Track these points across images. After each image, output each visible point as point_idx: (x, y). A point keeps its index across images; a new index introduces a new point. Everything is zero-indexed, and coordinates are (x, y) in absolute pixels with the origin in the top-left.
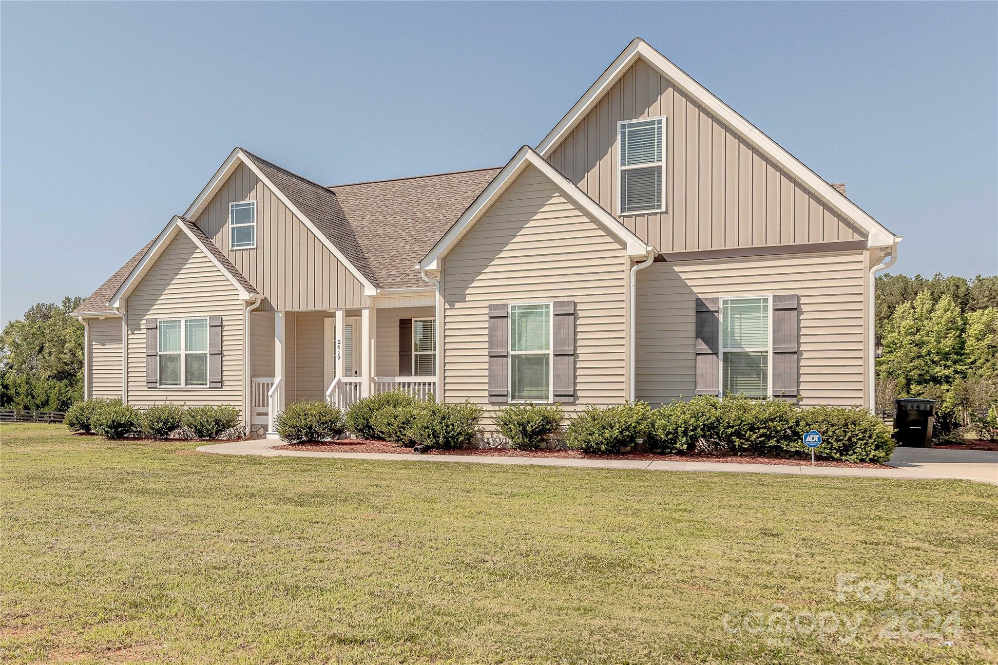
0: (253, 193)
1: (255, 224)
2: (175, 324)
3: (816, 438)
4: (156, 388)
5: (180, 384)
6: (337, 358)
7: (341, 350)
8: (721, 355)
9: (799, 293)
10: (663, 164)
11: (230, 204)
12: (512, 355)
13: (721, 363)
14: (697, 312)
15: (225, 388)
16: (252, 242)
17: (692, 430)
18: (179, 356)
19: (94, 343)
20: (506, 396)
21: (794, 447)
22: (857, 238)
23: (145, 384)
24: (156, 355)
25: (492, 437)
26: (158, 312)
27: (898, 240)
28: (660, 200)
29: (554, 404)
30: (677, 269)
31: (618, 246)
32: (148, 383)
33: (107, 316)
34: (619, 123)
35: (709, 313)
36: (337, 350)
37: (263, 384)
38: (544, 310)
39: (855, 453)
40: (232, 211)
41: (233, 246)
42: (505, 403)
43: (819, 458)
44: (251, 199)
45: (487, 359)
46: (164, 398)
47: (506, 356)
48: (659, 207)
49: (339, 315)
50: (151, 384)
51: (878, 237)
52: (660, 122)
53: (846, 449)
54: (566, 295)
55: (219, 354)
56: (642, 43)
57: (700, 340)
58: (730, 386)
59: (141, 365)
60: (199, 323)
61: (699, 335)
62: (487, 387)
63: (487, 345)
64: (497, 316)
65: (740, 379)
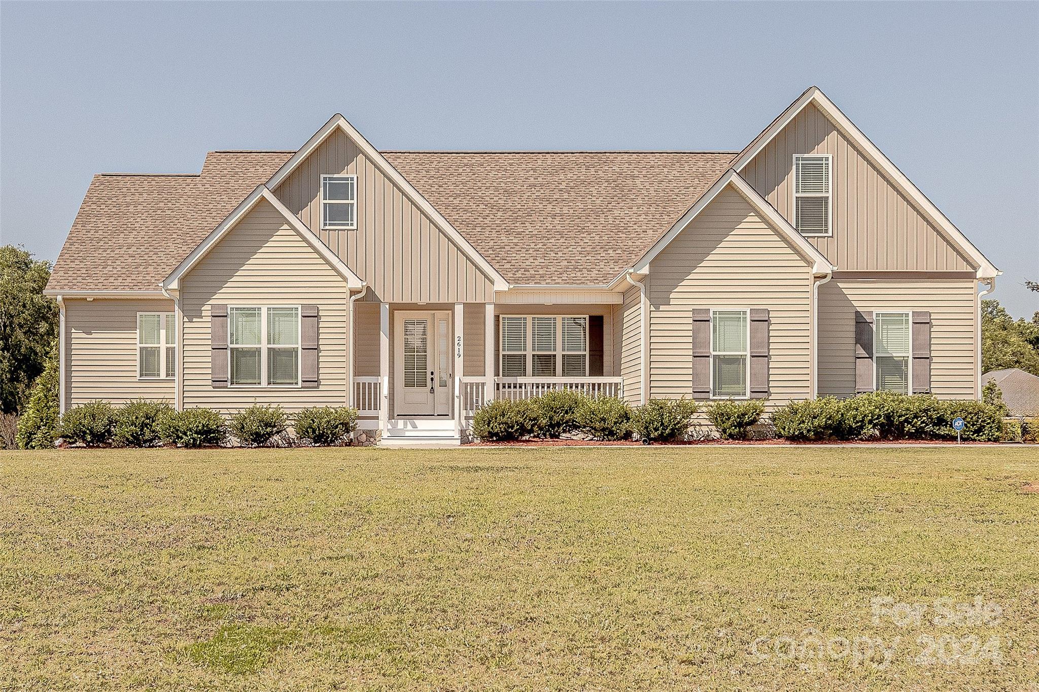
0: (352, 166)
1: (355, 201)
2: (253, 313)
3: (961, 424)
4: (226, 387)
5: (260, 384)
6: (456, 356)
7: (461, 348)
8: (874, 358)
9: (931, 310)
10: (830, 195)
11: (322, 176)
12: (714, 355)
13: (875, 365)
14: (856, 322)
15: (321, 388)
16: (349, 222)
17: (876, 419)
18: (259, 351)
19: (73, 331)
20: (709, 392)
21: (944, 431)
22: (970, 270)
23: (210, 382)
24: (226, 349)
25: (695, 430)
26: (229, 297)
27: (1000, 274)
28: (826, 226)
29: (751, 399)
30: (841, 285)
31: (803, 264)
32: (213, 381)
33: (95, 297)
34: (794, 156)
35: (866, 324)
36: (456, 347)
37: (364, 384)
38: (741, 316)
39: (984, 434)
40: (325, 184)
41: (325, 225)
42: (708, 399)
43: (964, 440)
44: (349, 173)
45: (691, 359)
46: (252, 400)
47: (709, 357)
48: (826, 231)
49: (459, 310)
50: (219, 385)
51: (985, 270)
52: (827, 159)
53: (978, 431)
54: (761, 304)
55: (315, 349)
56: (817, 91)
57: (859, 345)
58: (881, 384)
59: (201, 361)
60: (289, 312)
61: (858, 341)
62: (690, 384)
63: (691, 346)
64: (701, 320)
65: (888, 379)
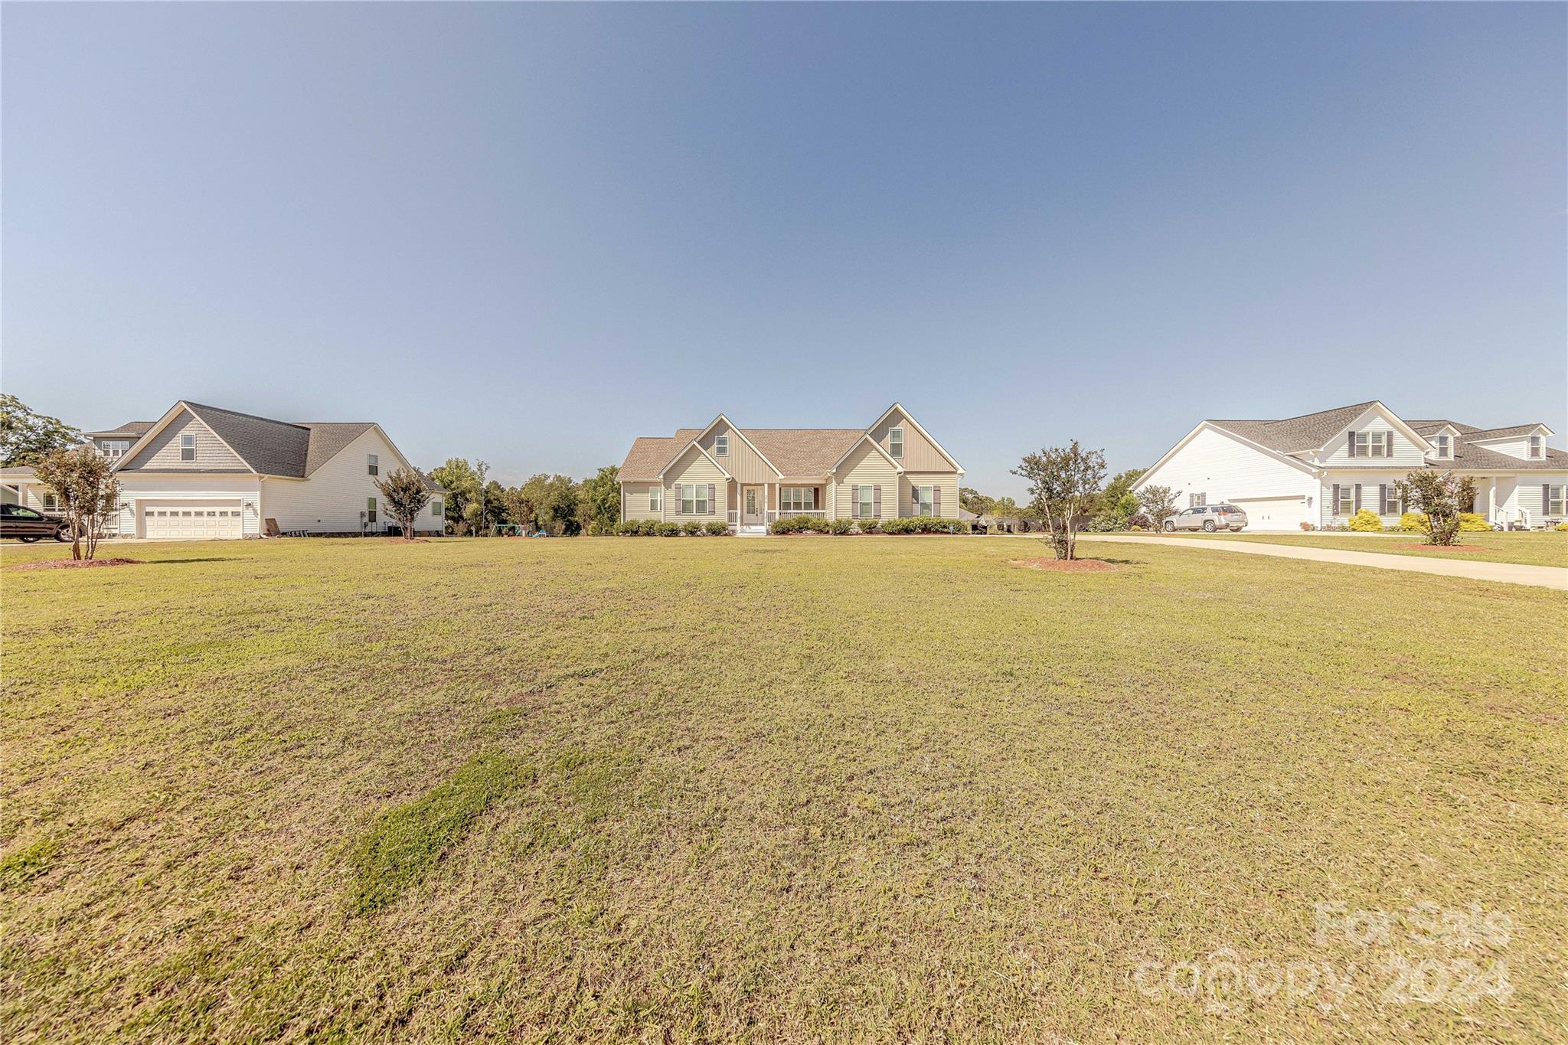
0: (727, 432)
1: (728, 446)
2: (691, 486)
4: (681, 514)
5: (693, 513)
6: (765, 502)
7: (767, 499)
8: (919, 503)
9: (940, 485)
10: (903, 442)
11: (716, 436)
13: (919, 506)
14: (913, 490)
15: (715, 514)
16: (726, 453)
17: (921, 526)
18: (693, 501)
19: (626, 493)
20: (858, 516)
21: (946, 530)
22: (955, 470)
24: (681, 500)
25: (853, 530)
26: (682, 481)
29: (874, 519)
30: (907, 475)
31: (893, 468)
32: (676, 512)
33: (634, 481)
34: (890, 428)
35: (917, 490)
37: (731, 513)
38: (870, 487)
39: (962, 532)
40: (717, 439)
41: (717, 454)
43: (953, 533)
44: (726, 435)
45: (851, 503)
46: (690, 519)
47: (858, 502)
48: (902, 456)
49: (766, 485)
50: (678, 513)
51: (960, 472)
52: (902, 429)
54: (878, 483)
55: (714, 500)
56: (898, 404)
58: (922, 513)
59: (672, 504)
60: (703, 486)
61: (913, 496)
62: (851, 513)
63: (851, 499)
64: (855, 489)
65: (925, 511)
